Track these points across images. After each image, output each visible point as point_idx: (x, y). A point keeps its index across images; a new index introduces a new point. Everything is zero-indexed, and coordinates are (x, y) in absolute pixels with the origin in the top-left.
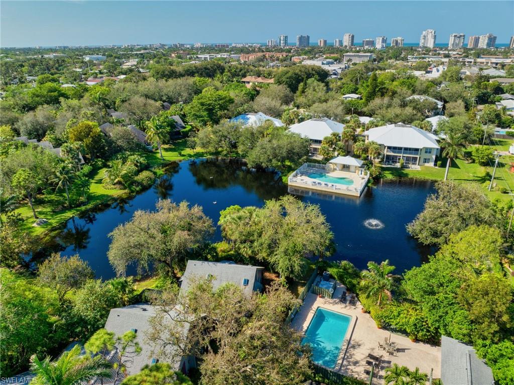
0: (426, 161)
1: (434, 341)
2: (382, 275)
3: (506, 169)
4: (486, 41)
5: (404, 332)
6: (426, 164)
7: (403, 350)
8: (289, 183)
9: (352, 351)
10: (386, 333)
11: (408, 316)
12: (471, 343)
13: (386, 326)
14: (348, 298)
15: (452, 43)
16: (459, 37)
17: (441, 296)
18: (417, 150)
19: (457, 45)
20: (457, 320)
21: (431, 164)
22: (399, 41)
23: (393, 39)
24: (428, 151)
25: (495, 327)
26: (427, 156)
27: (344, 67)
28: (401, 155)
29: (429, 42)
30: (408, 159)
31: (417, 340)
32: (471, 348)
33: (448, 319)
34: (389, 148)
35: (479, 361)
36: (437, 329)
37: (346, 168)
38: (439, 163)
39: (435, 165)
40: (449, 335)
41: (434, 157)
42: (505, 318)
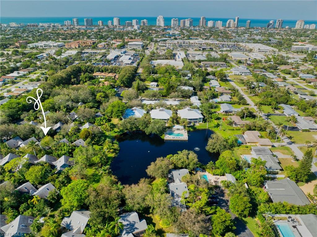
0: (200, 121)
1: (223, 175)
2: (212, 164)
3: (221, 120)
4: (189, 23)
5: (218, 175)
6: (200, 123)
7: (219, 178)
8: (165, 139)
9: (211, 181)
10: (215, 176)
11: (218, 171)
12: (231, 173)
13: (214, 175)
14: (204, 171)
15: (173, 23)
16: (176, 21)
17: (224, 166)
18: (197, 119)
19: (176, 25)
20: (228, 170)
21: (201, 122)
22: (145, 22)
23: (141, 21)
24: (200, 118)
25: (234, 170)
26: (200, 120)
27: (133, 55)
28: (192, 121)
29: (161, 24)
30: (195, 122)
31: (221, 176)
32: (231, 174)
33: (226, 170)
34: (188, 119)
35: (233, 176)
36: (224, 173)
37: (178, 129)
38: (204, 122)
39: (203, 122)
40: (227, 173)
41: (202, 120)
42: (236, 168)
